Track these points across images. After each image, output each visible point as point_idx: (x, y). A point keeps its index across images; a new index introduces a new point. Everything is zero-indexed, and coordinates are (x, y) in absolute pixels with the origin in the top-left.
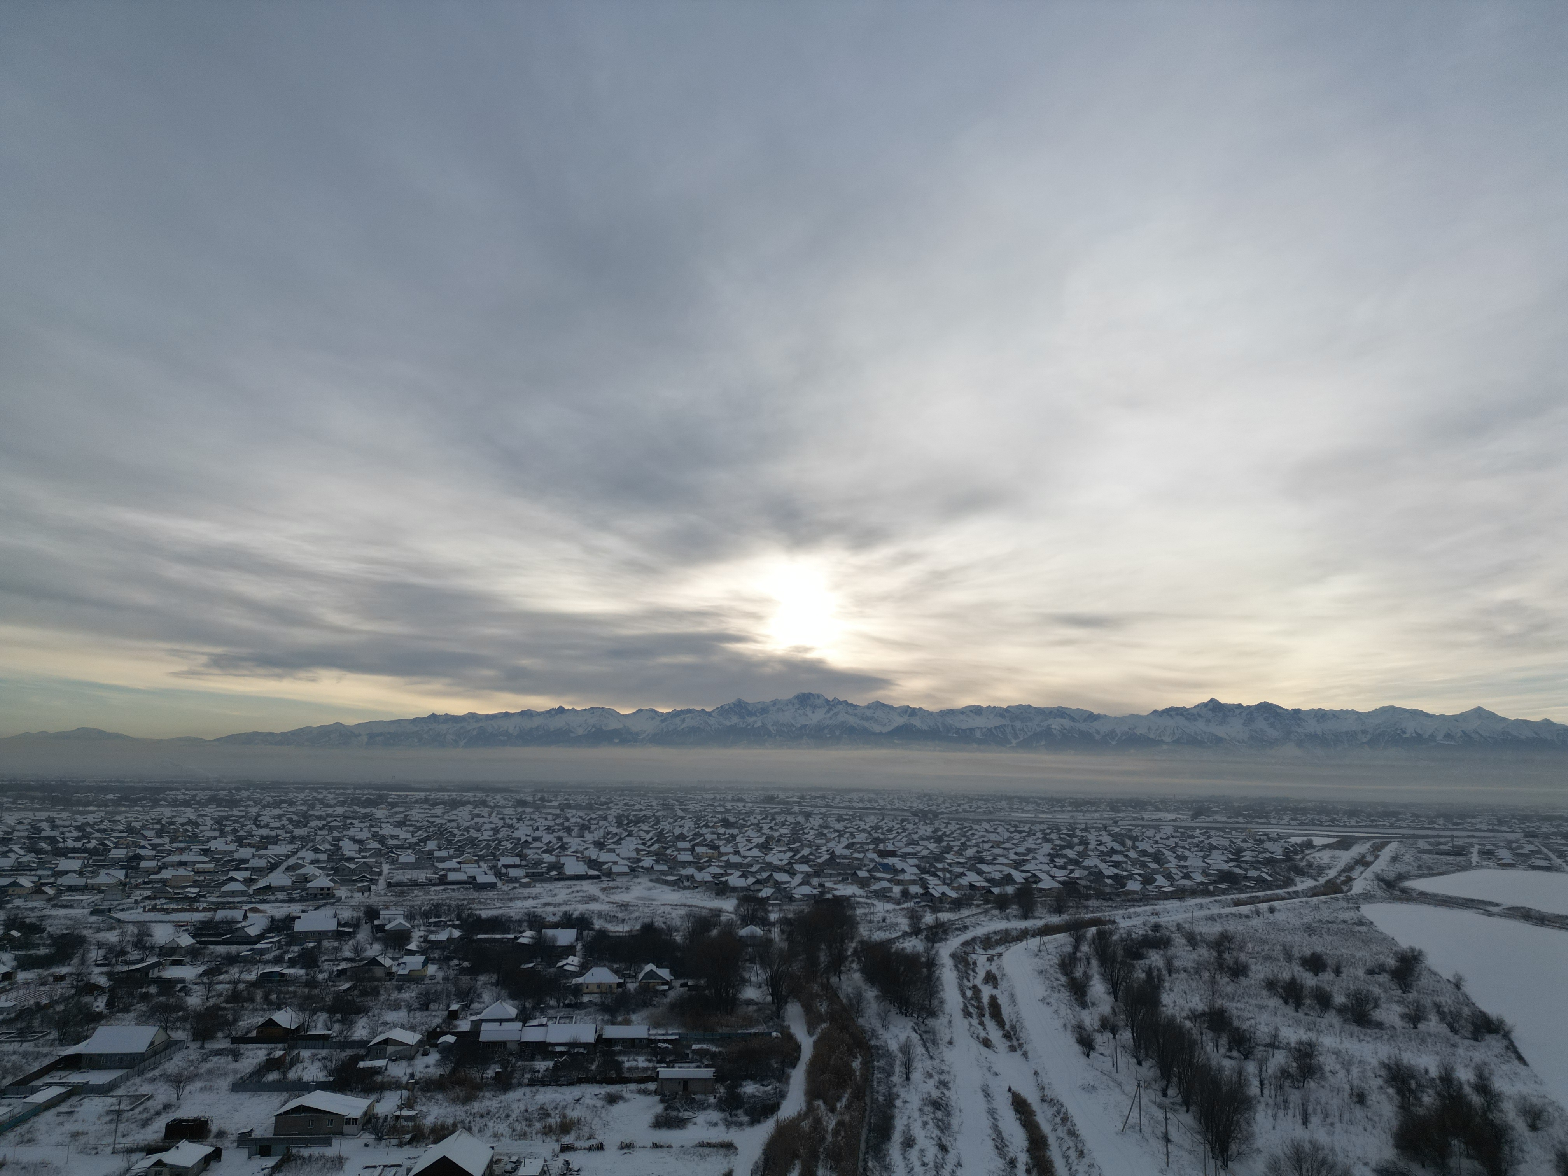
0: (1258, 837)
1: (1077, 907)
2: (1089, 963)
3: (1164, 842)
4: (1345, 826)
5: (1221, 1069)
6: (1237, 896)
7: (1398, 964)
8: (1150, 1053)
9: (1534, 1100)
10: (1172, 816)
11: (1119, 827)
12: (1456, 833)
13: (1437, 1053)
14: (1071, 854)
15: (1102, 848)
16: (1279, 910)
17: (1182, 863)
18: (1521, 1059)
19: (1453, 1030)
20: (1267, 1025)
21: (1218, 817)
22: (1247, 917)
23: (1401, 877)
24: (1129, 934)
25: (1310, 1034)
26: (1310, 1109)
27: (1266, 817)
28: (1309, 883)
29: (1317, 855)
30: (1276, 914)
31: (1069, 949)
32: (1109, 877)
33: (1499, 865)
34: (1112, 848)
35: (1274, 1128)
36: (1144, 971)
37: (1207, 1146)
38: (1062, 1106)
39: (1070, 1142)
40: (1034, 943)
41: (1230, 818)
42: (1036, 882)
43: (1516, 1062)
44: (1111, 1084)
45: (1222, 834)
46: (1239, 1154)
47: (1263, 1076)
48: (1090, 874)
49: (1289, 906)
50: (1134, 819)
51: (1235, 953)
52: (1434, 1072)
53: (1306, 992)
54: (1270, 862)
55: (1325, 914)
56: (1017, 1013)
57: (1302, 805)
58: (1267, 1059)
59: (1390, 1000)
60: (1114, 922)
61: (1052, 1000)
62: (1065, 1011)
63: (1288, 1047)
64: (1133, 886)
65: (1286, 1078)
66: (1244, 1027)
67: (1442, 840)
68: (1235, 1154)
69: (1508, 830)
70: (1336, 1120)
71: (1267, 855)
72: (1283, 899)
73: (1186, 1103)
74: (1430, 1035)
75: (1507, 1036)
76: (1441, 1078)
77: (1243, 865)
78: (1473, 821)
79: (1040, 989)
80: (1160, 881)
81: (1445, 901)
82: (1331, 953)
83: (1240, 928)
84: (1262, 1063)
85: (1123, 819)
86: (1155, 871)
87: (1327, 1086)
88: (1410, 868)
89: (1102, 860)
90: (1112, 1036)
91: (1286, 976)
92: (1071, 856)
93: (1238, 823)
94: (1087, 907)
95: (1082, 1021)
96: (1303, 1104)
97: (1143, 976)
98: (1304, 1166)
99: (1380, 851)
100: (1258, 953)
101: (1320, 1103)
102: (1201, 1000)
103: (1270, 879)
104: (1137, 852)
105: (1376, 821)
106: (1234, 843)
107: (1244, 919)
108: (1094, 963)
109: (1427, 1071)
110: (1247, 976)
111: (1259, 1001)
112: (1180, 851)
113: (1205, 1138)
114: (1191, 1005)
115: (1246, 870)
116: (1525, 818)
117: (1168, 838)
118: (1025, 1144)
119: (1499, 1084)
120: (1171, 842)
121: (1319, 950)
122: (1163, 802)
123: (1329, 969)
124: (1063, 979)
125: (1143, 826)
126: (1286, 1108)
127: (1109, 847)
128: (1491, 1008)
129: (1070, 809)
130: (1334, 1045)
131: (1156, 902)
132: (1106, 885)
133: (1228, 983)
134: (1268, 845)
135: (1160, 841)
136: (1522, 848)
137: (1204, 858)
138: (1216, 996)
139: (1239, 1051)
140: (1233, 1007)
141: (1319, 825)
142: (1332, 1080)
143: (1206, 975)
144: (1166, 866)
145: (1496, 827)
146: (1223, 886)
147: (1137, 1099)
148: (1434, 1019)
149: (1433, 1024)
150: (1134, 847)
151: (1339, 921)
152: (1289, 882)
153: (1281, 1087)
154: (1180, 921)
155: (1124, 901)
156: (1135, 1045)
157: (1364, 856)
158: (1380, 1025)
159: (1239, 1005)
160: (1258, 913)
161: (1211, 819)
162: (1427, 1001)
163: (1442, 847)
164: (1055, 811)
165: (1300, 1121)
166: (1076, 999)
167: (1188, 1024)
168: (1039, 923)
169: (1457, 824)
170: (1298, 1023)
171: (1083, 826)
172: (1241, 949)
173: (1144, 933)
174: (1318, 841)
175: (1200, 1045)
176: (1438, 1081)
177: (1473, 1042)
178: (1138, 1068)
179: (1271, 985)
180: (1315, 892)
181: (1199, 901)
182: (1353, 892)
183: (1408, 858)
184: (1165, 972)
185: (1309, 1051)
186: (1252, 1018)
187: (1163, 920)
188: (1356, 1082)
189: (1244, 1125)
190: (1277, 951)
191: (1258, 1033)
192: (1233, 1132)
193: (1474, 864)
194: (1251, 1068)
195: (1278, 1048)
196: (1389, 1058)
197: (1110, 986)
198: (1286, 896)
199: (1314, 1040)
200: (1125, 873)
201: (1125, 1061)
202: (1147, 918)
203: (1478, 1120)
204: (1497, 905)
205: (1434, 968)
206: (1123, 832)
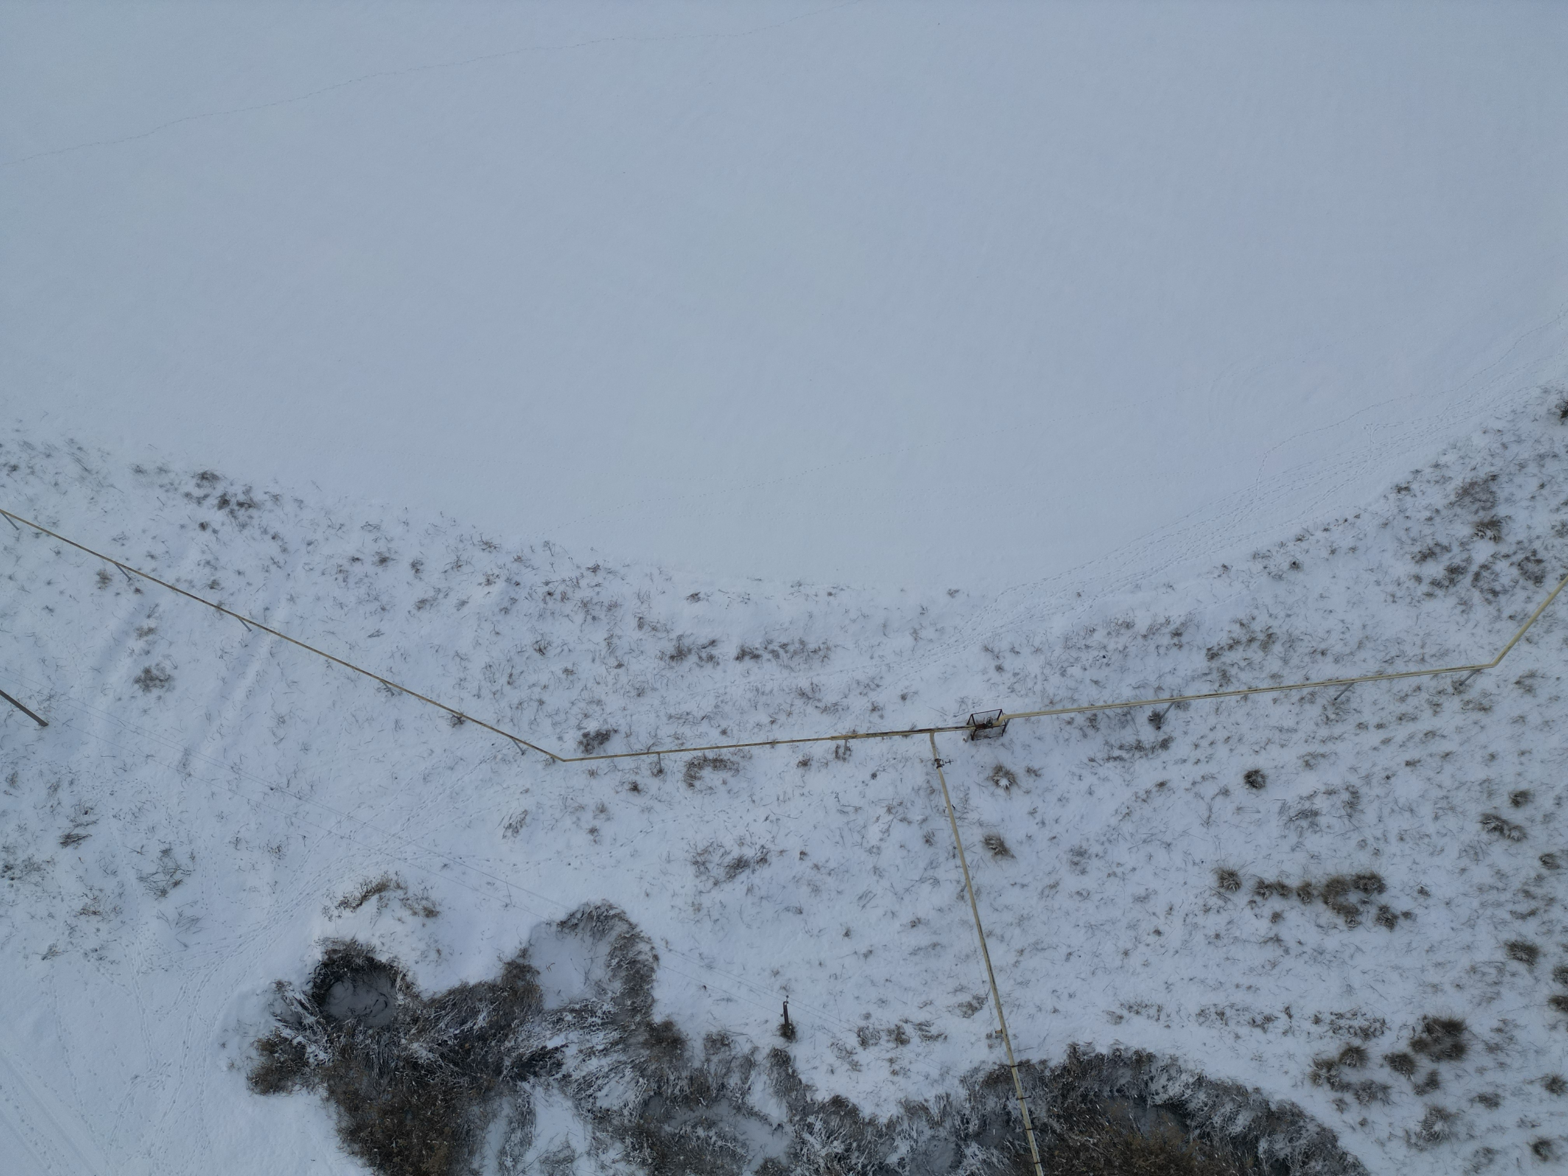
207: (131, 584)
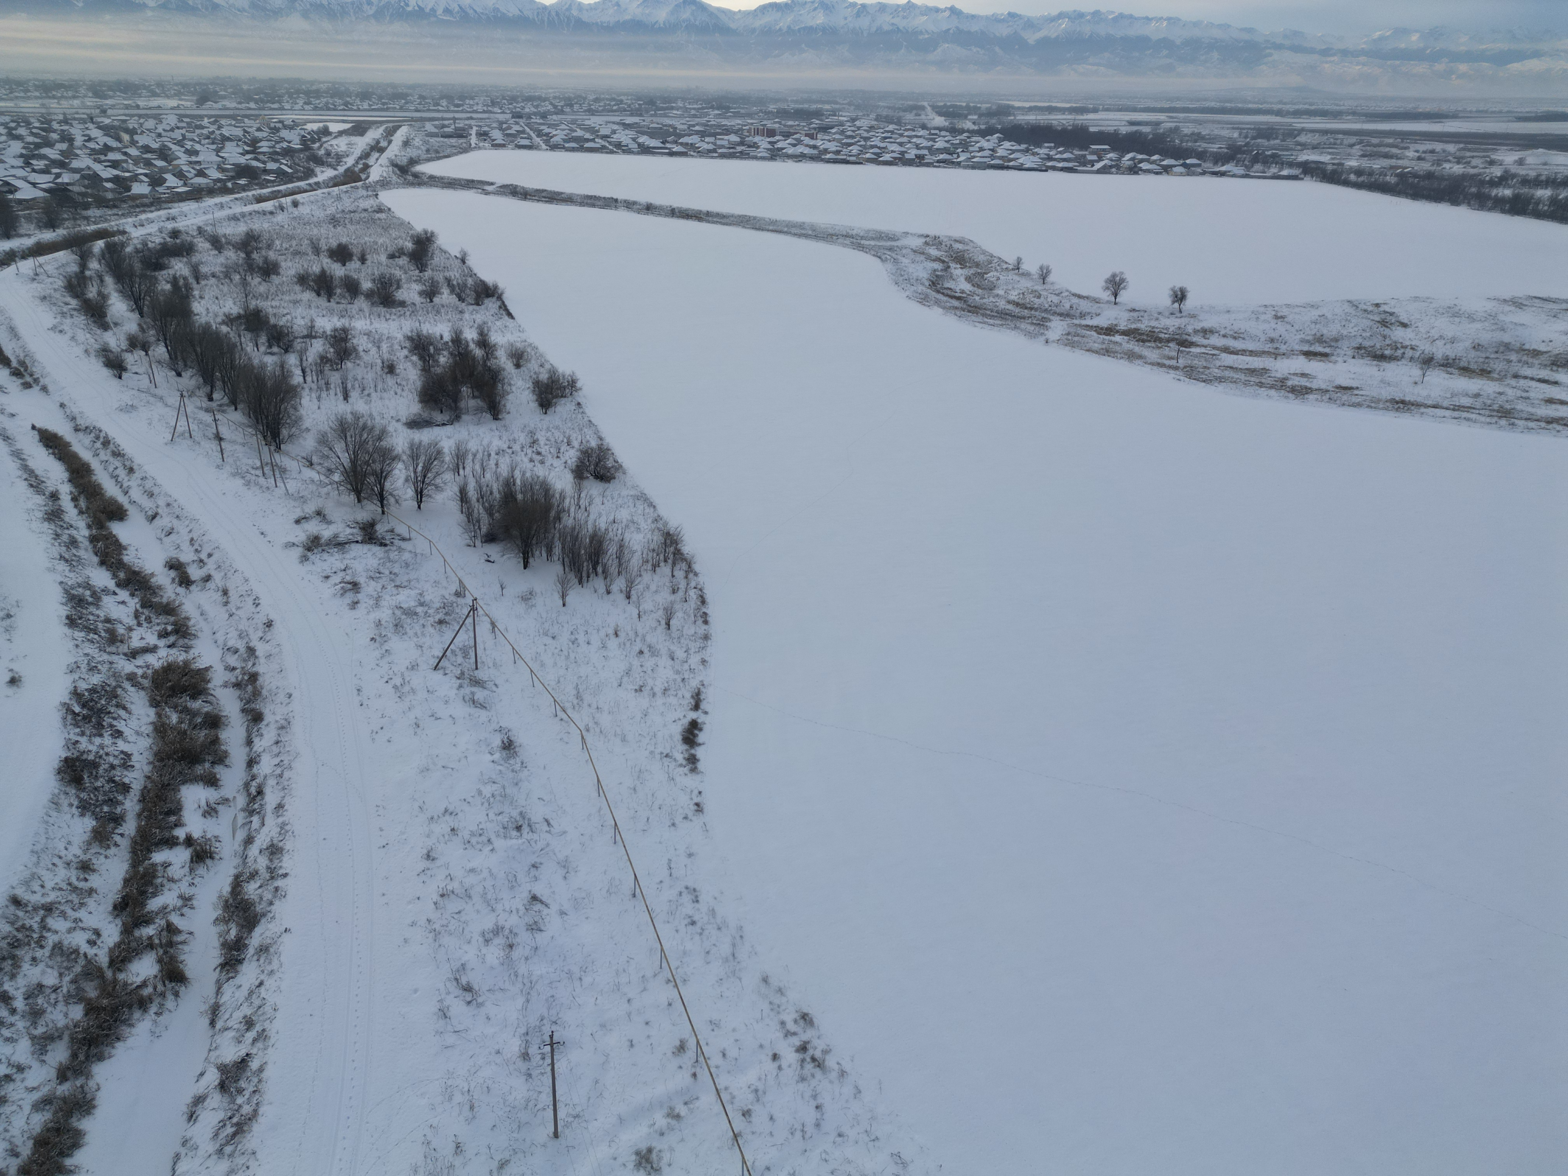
0: (272, 125)
1: (75, 219)
2: (102, 281)
3: (168, 134)
4: (359, 110)
5: (263, 366)
6: (259, 191)
7: (414, 246)
8: (189, 363)
9: (518, 345)
10: (173, 103)
11: (109, 117)
12: (457, 115)
13: (449, 321)
14: (52, 153)
15: (92, 145)
16: (303, 204)
17: (194, 159)
18: (510, 315)
19: (461, 299)
20: (303, 318)
21: (227, 103)
22: (271, 213)
23: (413, 162)
24: (145, 244)
25: (343, 320)
26: (349, 386)
27: (279, 102)
28: (329, 173)
29: (334, 142)
30: (300, 208)
31: (74, 268)
32: (108, 180)
33: (492, 145)
34: (105, 145)
35: (319, 408)
36: (168, 282)
37: (259, 436)
38: (100, 431)
39: (117, 462)
40: (26, 266)
41: (240, 103)
42: (11, 192)
43: (506, 318)
44: (152, 399)
45: (233, 122)
46: (290, 436)
47: (304, 365)
48: (83, 177)
49: (312, 199)
50: (127, 107)
51: (264, 252)
52: (447, 337)
53: (336, 282)
54: (288, 152)
55: (347, 203)
56: (23, 348)
57: (314, 88)
58: (306, 350)
59: (409, 280)
60: (124, 232)
61: (65, 328)
62: (83, 336)
63: (324, 335)
64: (140, 188)
65: (326, 363)
66: (281, 323)
67: (446, 122)
68: (287, 437)
69: (499, 111)
70: (372, 390)
71: (285, 145)
72: (306, 191)
73: (234, 402)
74: (443, 306)
75: (500, 297)
76: (453, 341)
77: (261, 157)
78: (471, 102)
79: (46, 317)
80: (171, 180)
81: (450, 183)
82: (355, 242)
83: (266, 226)
84: (302, 354)
85: (113, 107)
86: (163, 170)
87: (362, 363)
88: (420, 152)
89: (95, 160)
90: (144, 353)
91: (316, 269)
92: (52, 157)
93: (250, 109)
94: (87, 218)
95: (106, 344)
96: (342, 383)
97: (168, 287)
98: (348, 434)
99: (392, 135)
100: (286, 249)
101: (356, 379)
102: (235, 303)
103: (290, 171)
104: (138, 148)
105: (387, 104)
106: (248, 133)
107: (269, 216)
108: (109, 280)
109: (442, 337)
110: (278, 274)
111: (293, 297)
112: (189, 145)
113: (256, 429)
114: (226, 310)
115: (264, 162)
116: (513, 99)
117: (172, 130)
118: (65, 475)
119: (495, 338)
120: (177, 134)
121: (344, 240)
122: (159, 84)
123: (355, 258)
124: (74, 303)
125: (140, 116)
126: (328, 389)
127: (102, 144)
128: (488, 276)
129: (37, 94)
130: (365, 327)
131: (170, 205)
132: (107, 190)
133: (260, 283)
134: (284, 133)
135: (164, 134)
136: (510, 128)
137: (218, 151)
138: (249, 298)
139: (279, 346)
140: (267, 306)
141: (335, 110)
142: (366, 358)
143: (237, 278)
144: (175, 162)
145: (490, 108)
146: (242, 182)
147: (182, 409)
148: (445, 291)
149: (445, 297)
150: (133, 143)
151: (360, 209)
152: (310, 173)
153: (322, 372)
154: (201, 224)
155: (132, 207)
156: (171, 358)
157: (378, 142)
158: (402, 304)
159: (274, 303)
160: (282, 209)
161: (219, 105)
162: (440, 277)
163: (446, 130)
164: (17, 97)
165: (342, 398)
166: (95, 322)
167: (224, 329)
168: (28, 242)
169: (458, 106)
170: (331, 312)
171: (61, 117)
172: (269, 247)
173: (162, 241)
174: (334, 128)
175: (239, 348)
176: (450, 344)
177: (475, 307)
178: (179, 379)
179: (302, 280)
180: (336, 182)
181: (218, 200)
182: (370, 179)
183: (417, 142)
184: (192, 280)
185: (343, 336)
186: (287, 314)
187: (181, 225)
188: (386, 356)
189: (292, 411)
190: (305, 246)
191: (295, 327)
192: (282, 419)
193: (473, 145)
194: (292, 360)
195: (315, 337)
196: (412, 331)
197: (132, 303)
198: (308, 188)
199: (347, 325)
200: (127, 174)
201: (163, 375)
202: (162, 224)
203: (480, 368)
204: (492, 184)
205: (444, 247)
206: (116, 123)
207: (694, 1066)
